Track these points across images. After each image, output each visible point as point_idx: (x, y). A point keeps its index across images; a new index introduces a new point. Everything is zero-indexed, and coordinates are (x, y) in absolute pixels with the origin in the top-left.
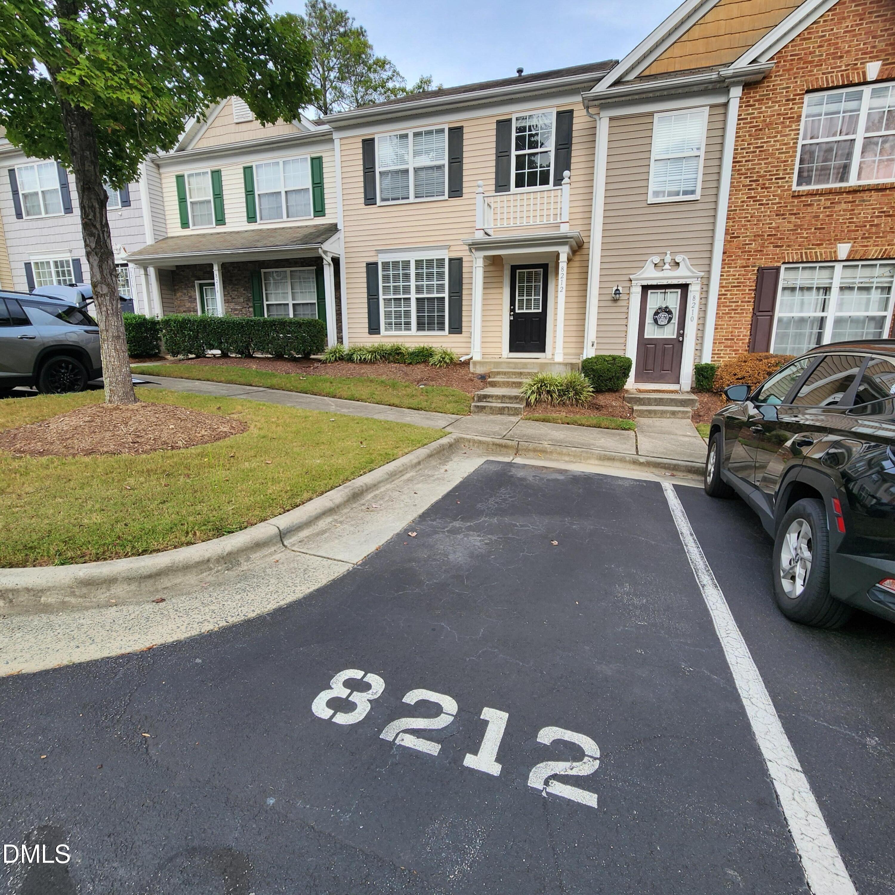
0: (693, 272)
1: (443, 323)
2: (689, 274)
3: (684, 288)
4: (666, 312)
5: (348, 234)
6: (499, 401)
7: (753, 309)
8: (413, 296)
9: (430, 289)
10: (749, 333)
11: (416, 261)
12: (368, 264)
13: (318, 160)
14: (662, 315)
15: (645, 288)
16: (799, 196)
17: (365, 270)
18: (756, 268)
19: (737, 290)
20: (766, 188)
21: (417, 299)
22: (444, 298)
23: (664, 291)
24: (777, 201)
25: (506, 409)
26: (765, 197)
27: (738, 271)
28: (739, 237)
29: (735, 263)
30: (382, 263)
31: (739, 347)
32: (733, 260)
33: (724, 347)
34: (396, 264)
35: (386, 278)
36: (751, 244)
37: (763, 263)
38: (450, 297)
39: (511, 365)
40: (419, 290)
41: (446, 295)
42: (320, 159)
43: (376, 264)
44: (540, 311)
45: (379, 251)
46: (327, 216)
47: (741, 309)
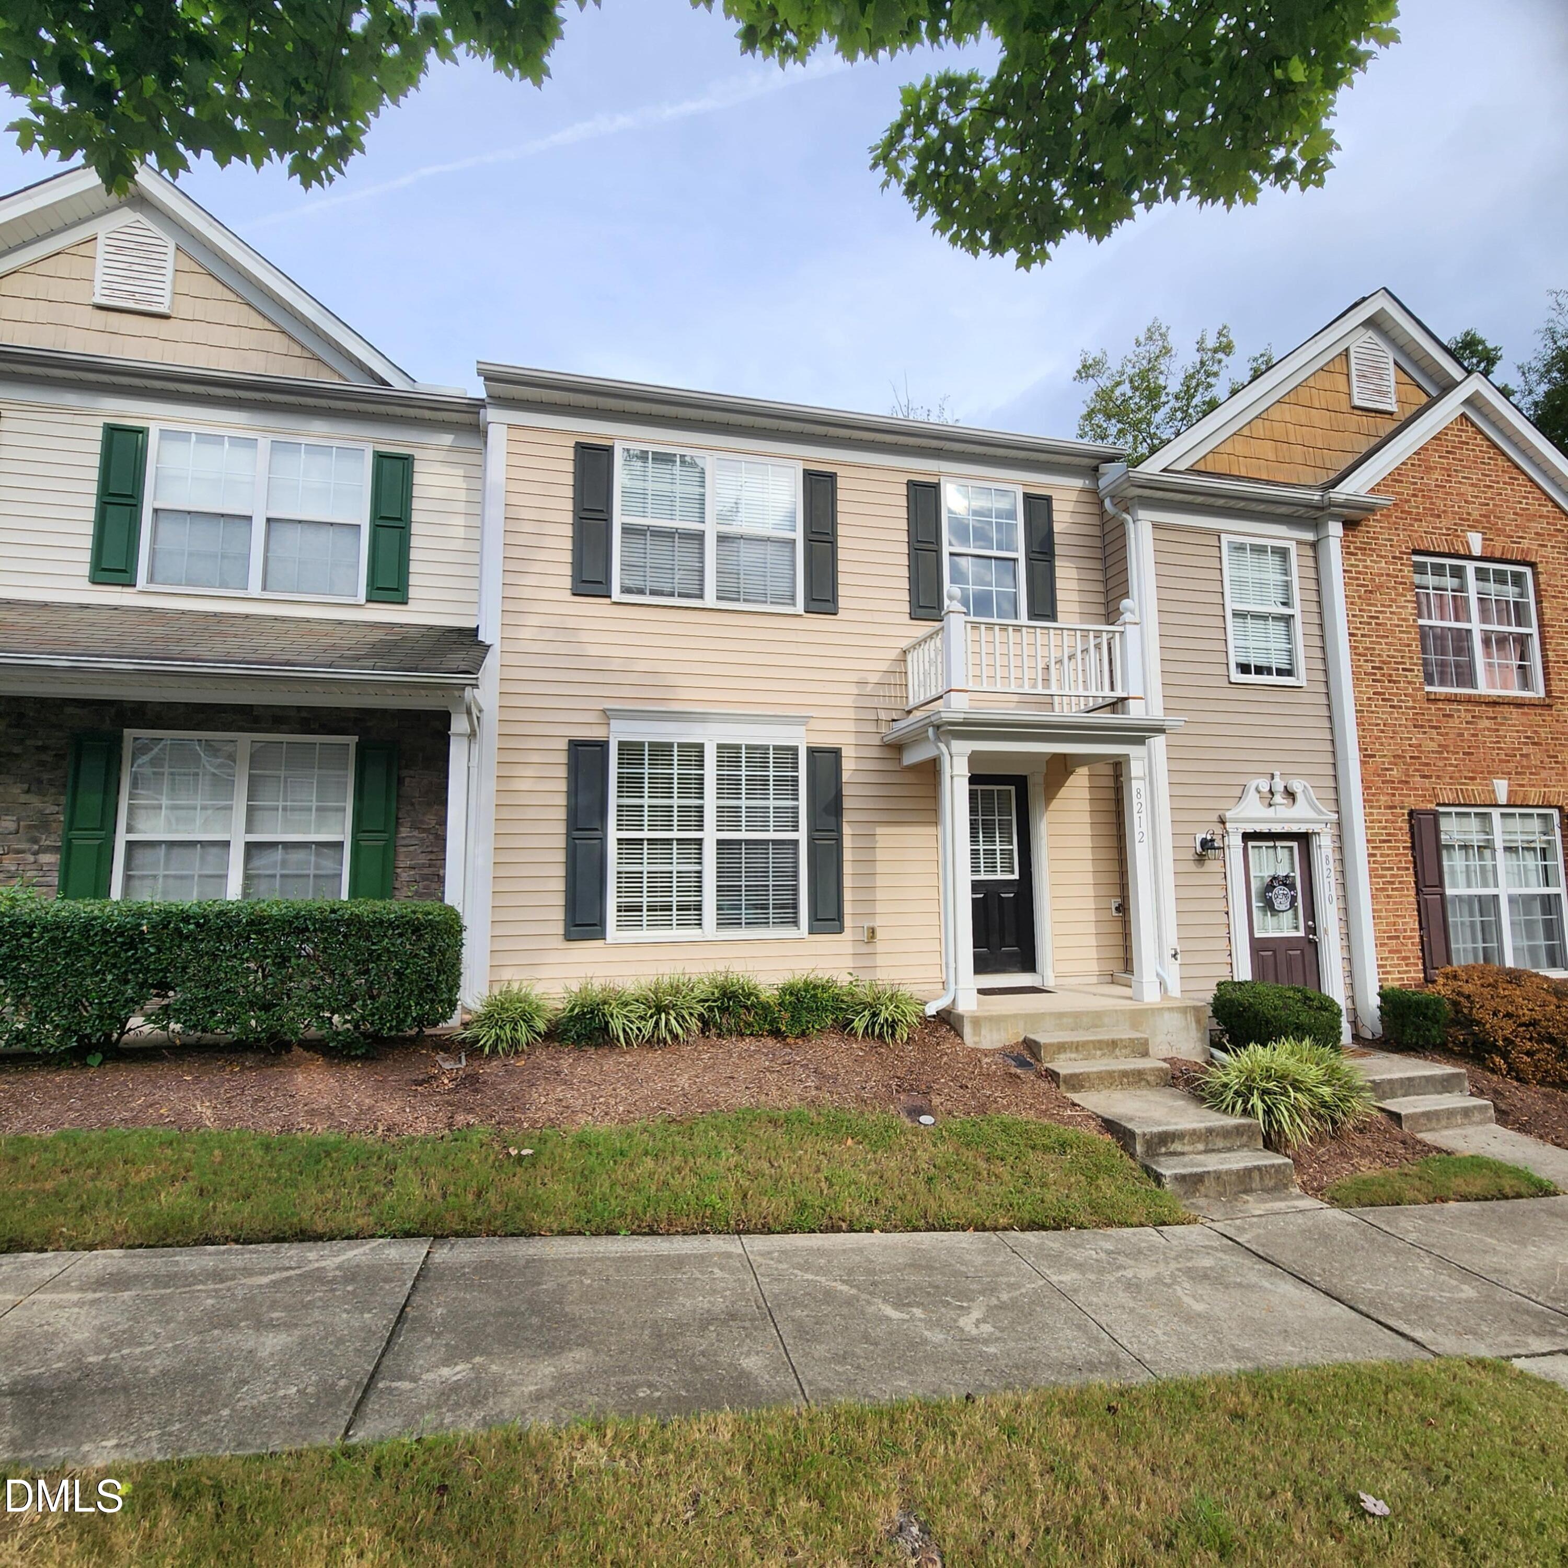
0: (1320, 812)
1: (795, 906)
2: (1312, 815)
3: (1304, 839)
4: (1285, 885)
5: (510, 660)
6: (1201, 1147)
7: (1416, 883)
8: (710, 835)
9: (758, 817)
10: (1417, 926)
11: (720, 746)
12: (575, 746)
13: (400, 463)
14: (1280, 890)
15: (1247, 837)
16: (1436, 700)
17: (563, 758)
18: (1406, 811)
19: (1389, 848)
20: (1395, 682)
21: (720, 842)
22: (795, 843)
23: (1272, 844)
24: (1410, 704)
25: (1256, 1175)
26: (1395, 695)
27: (1384, 814)
28: (1374, 756)
29: (1378, 801)
30: (621, 744)
31: (1410, 951)
32: (1374, 795)
33: (1390, 952)
34: (661, 751)
35: (630, 784)
36: (1392, 769)
37: (1412, 802)
38: (811, 840)
39: (1065, 1020)
40: (728, 817)
41: (802, 836)
42: (407, 461)
43: (603, 745)
44: (1016, 876)
45: (607, 715)
46: (412, 605)
47: (1400, 883)
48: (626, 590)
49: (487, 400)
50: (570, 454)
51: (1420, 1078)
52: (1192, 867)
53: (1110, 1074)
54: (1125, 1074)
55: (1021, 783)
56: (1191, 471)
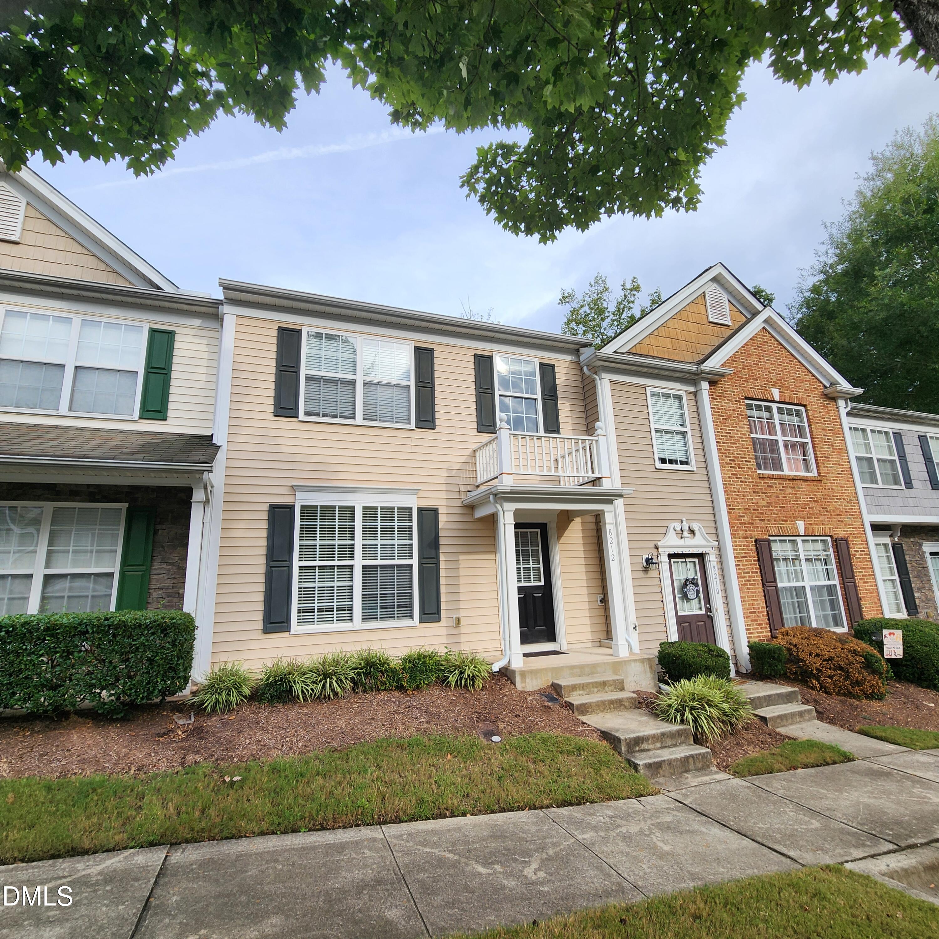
0: (708, 541)
1: (411, 606)
2: (704, 543)
3: (701, 556)
4: (693, 584)
5: (233, 455)
6: (658, 745)
7: (762, 580)
8: (358, 562)
9: (388, 551)
10: (765, 606)
11: (364, 508)
12: (274, 509)
13: (166, 336)
14: (690, 587)
15: (671, 556)
16: (763, 478)
17: (265, 516)
18: (753, 540)
19: (747, 561)
20: (742, 468)
21: (364, 567)
22: (411, 566)
23: (684, 560)
24: (751, 480)
26: (742, 475)
27: (742, 542)
28: (734, 509)
29: (738, 534)
30: (302, 506)
31: (762, 620)
32: (736, 531)
33: (752, 621)
34: (328, 511)
35: (309, 532)
36: (744, 516)
37: (757, 535)
38: (420, 564)
39: (575, 671)
40: (369, 552)
41: (415, 562)
42: (170, 335)
43: (291, 508)
44: (542, 583)
45: (294, 489)
46: (169, 421)
47: (754, 580)
48: (307, 414)
49: (224, 301)
50: (275, 333)
51: (775, 695)
52: (641, 575)
53: (603, 702)
54: (612, 702)
55: (543, 527)
56: (628, 353)
